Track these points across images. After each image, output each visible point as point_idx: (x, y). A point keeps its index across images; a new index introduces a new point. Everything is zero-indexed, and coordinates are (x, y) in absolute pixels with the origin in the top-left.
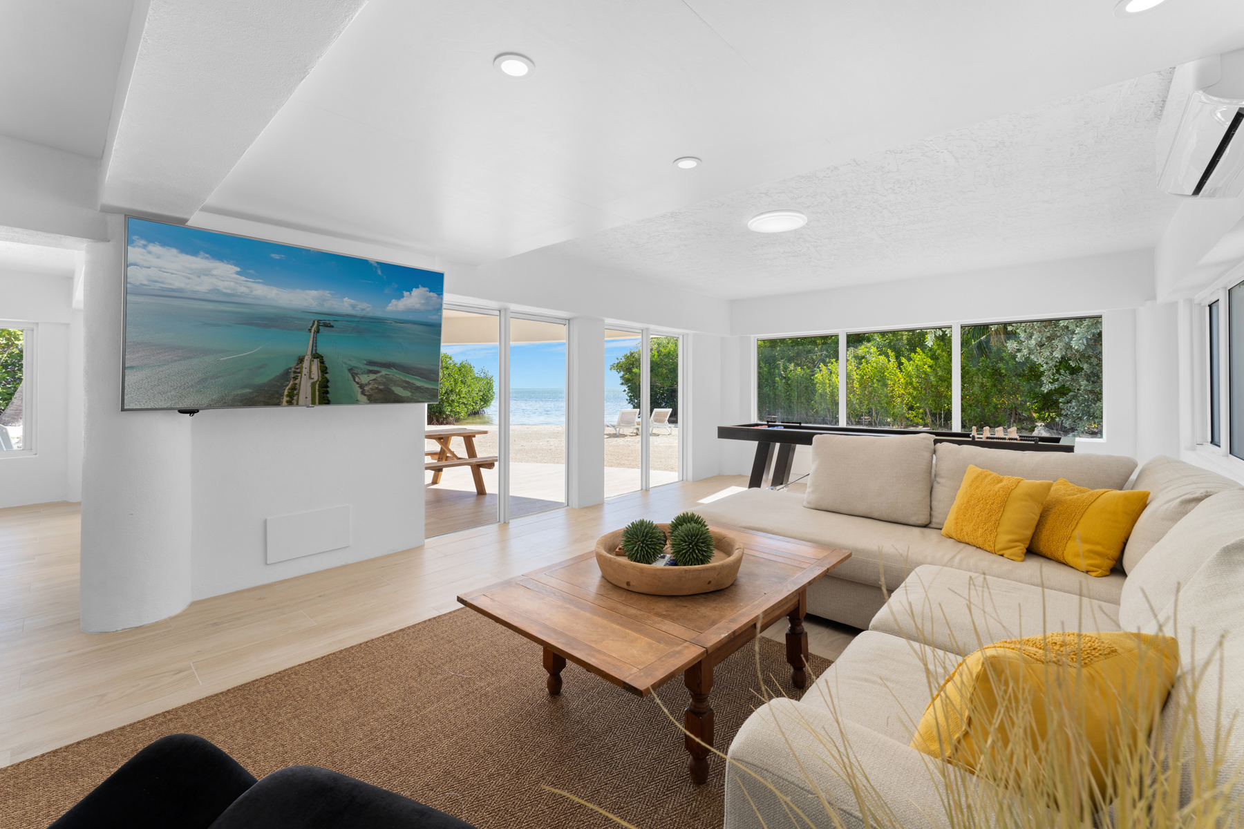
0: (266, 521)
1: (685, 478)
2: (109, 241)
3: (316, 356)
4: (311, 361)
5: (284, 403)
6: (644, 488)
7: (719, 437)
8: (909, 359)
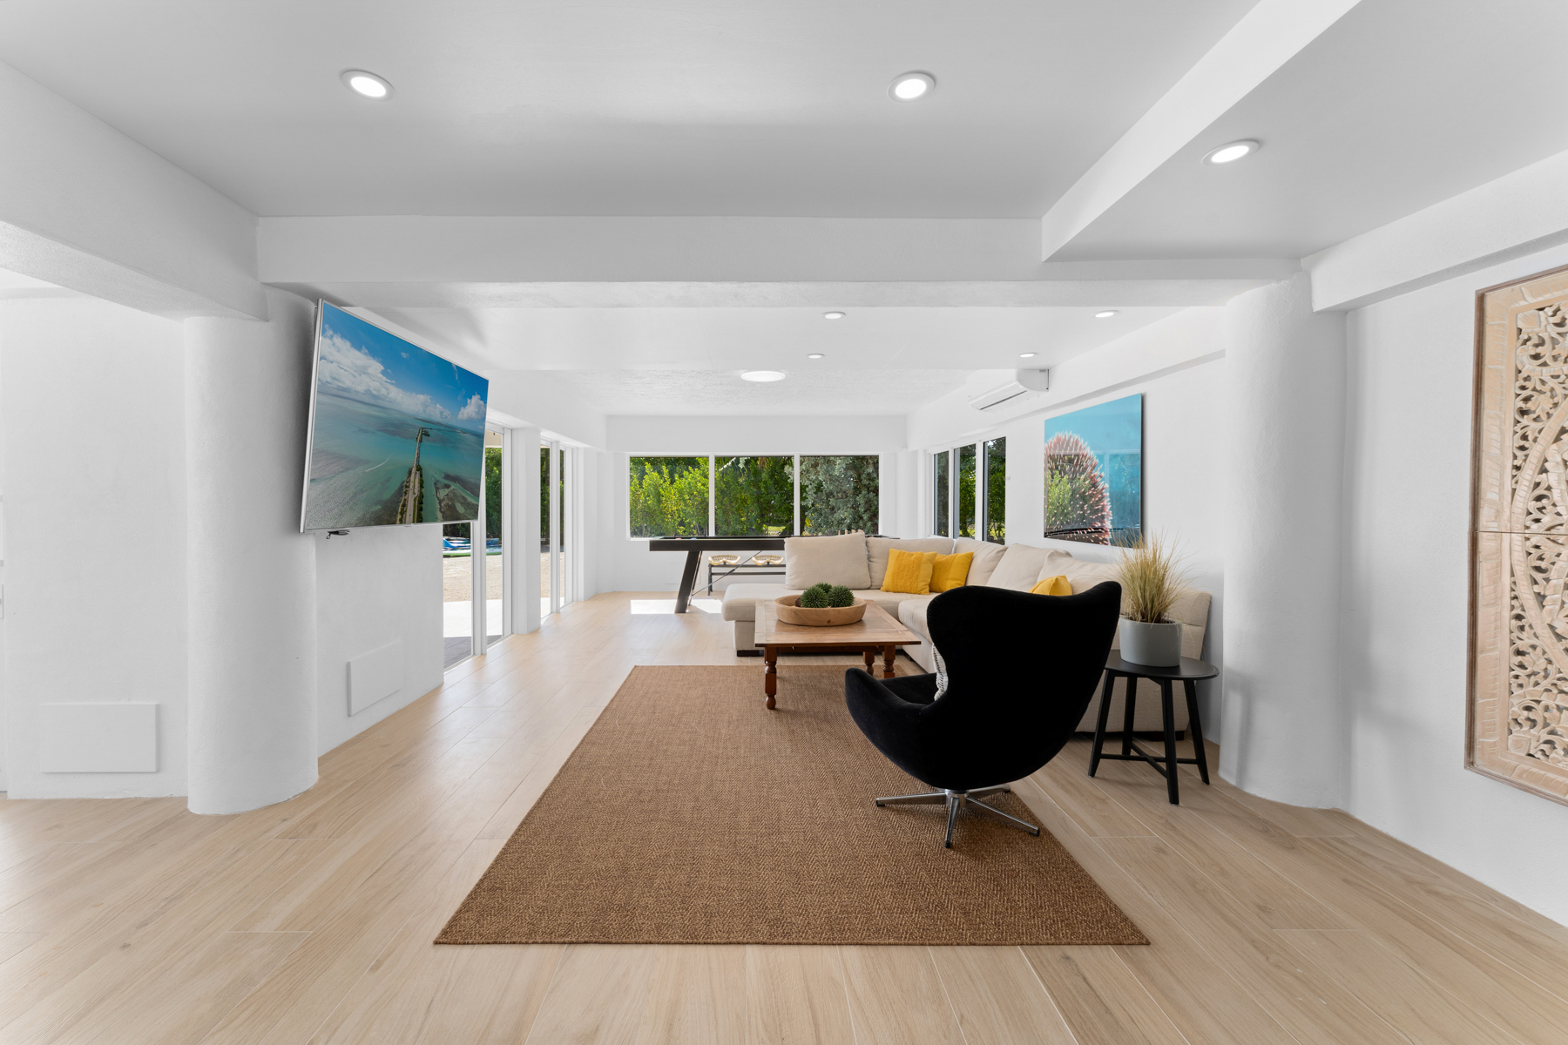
0: (348, 666)
1: (575, 598)
2: (268, 321)
3: (419, 469)
4: (416, 474)
5: (398, 522)
6: (555, 609)
7: (651, 550)
8: (681, 476)
